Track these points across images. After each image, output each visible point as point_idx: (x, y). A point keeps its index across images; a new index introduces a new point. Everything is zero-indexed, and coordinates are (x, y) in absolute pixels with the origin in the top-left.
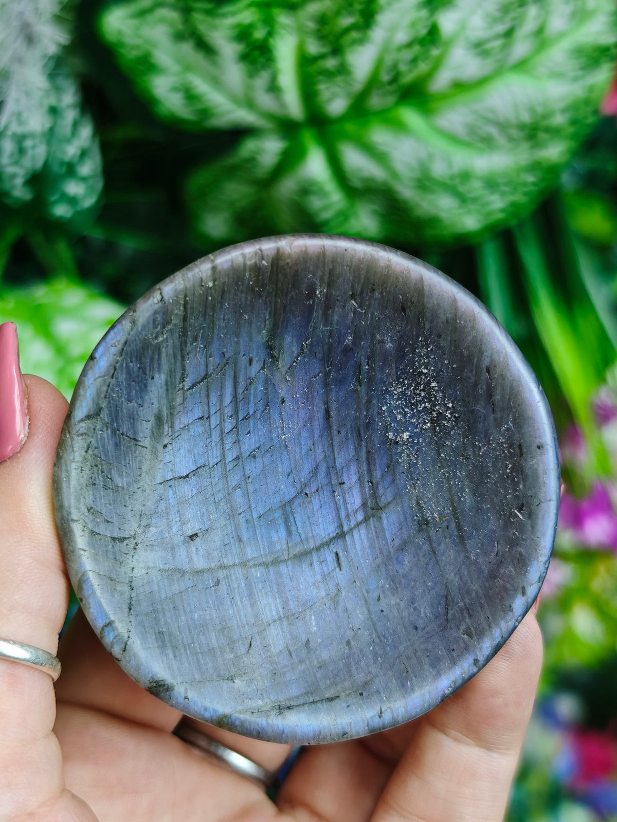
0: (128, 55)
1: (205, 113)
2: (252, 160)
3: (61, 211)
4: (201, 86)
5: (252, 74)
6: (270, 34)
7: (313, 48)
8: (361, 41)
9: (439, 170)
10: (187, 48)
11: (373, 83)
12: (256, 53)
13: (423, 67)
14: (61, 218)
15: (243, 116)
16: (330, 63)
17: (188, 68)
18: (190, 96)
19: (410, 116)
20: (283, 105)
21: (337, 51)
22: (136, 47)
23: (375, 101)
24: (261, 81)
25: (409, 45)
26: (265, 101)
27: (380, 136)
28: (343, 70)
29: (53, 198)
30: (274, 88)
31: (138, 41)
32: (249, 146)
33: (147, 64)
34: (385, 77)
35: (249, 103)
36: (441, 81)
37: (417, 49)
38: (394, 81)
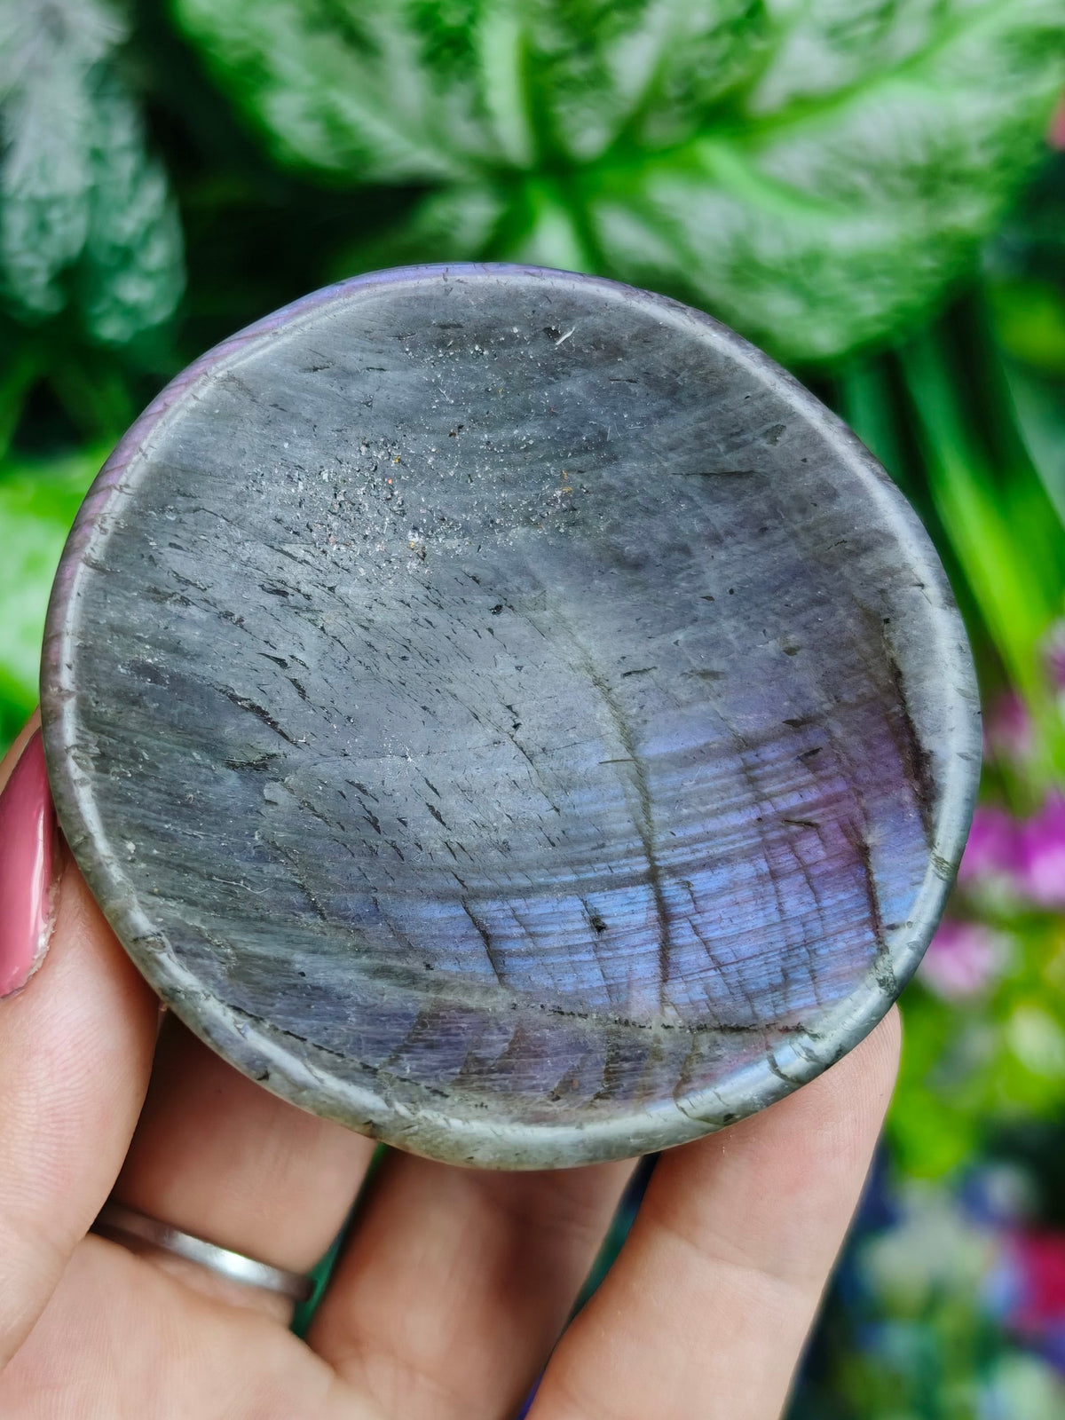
0: (227, 57)
1: (360, 156)
2: (441, 238)
3: (111, 330)
4: (354, 110)
5: (441, 88)
6: (472, 19)
7: (549, 40)
8: (630, 28)
9: (769, 249)
10: (328, 45)
11: (653, 100)
12: (446, 53)
13: (737, 72)
14: (111, 342)
15: (423, 159)
16: (576, 67)
17: (331, 78)
18: (335, 126)
19: (717, 155)
20: (494, 141)
21: (588, 46)
22: (238, 44)
23: (657, 131)
24: (457, 100)
25: (714, 34)
26: (465, 133)
27: (665, 190)
28: (599, 79)
29: (98, 310)
30: (479, 111)
31: (241, 34)
32: (437, 213)
33: (257, 72)
34: (672, 91)
35: (435, 135)
36: (772, 93)
37: (726, 41)
38: (688, 97)
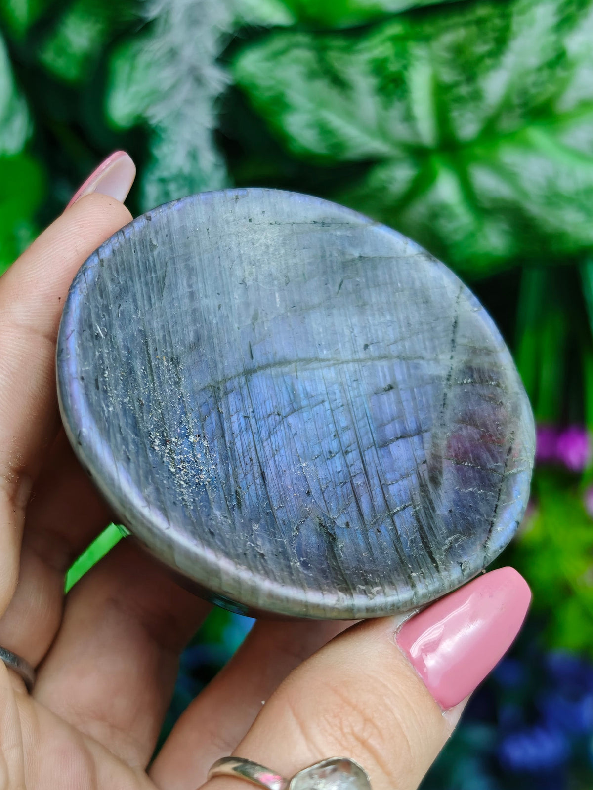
0: (263, 96)
1: (338, 146)
2: (383, 189)
4: (336, 121)
5: (387, 105)
6: (405, 67)
7: (448, 76)
8: (493, 67)
9: (566, 185)
10: (321, 86)
11: (506, 106)
12: (391, 86)
13: (551, 89)
15: (375, 146)
16: (464, 90)
17: (322, 104)
18: (324, 130)
19: (537, 135)
20: (416, 133)
21: (471, 78)
22: (270, 88)
23: (506, 124)
24: (396, 111)
25: (539, 69)
26: (400, 131)
27: (509, 155)
28: (477, 96)
30: (409, 118)
31: (271, 83)
32: (380, 176)
33: (280, 103)
34: (516, 101)
35: (382, 132)
36: (569, 99)
37: (545, 73)
38: (525, 104)
